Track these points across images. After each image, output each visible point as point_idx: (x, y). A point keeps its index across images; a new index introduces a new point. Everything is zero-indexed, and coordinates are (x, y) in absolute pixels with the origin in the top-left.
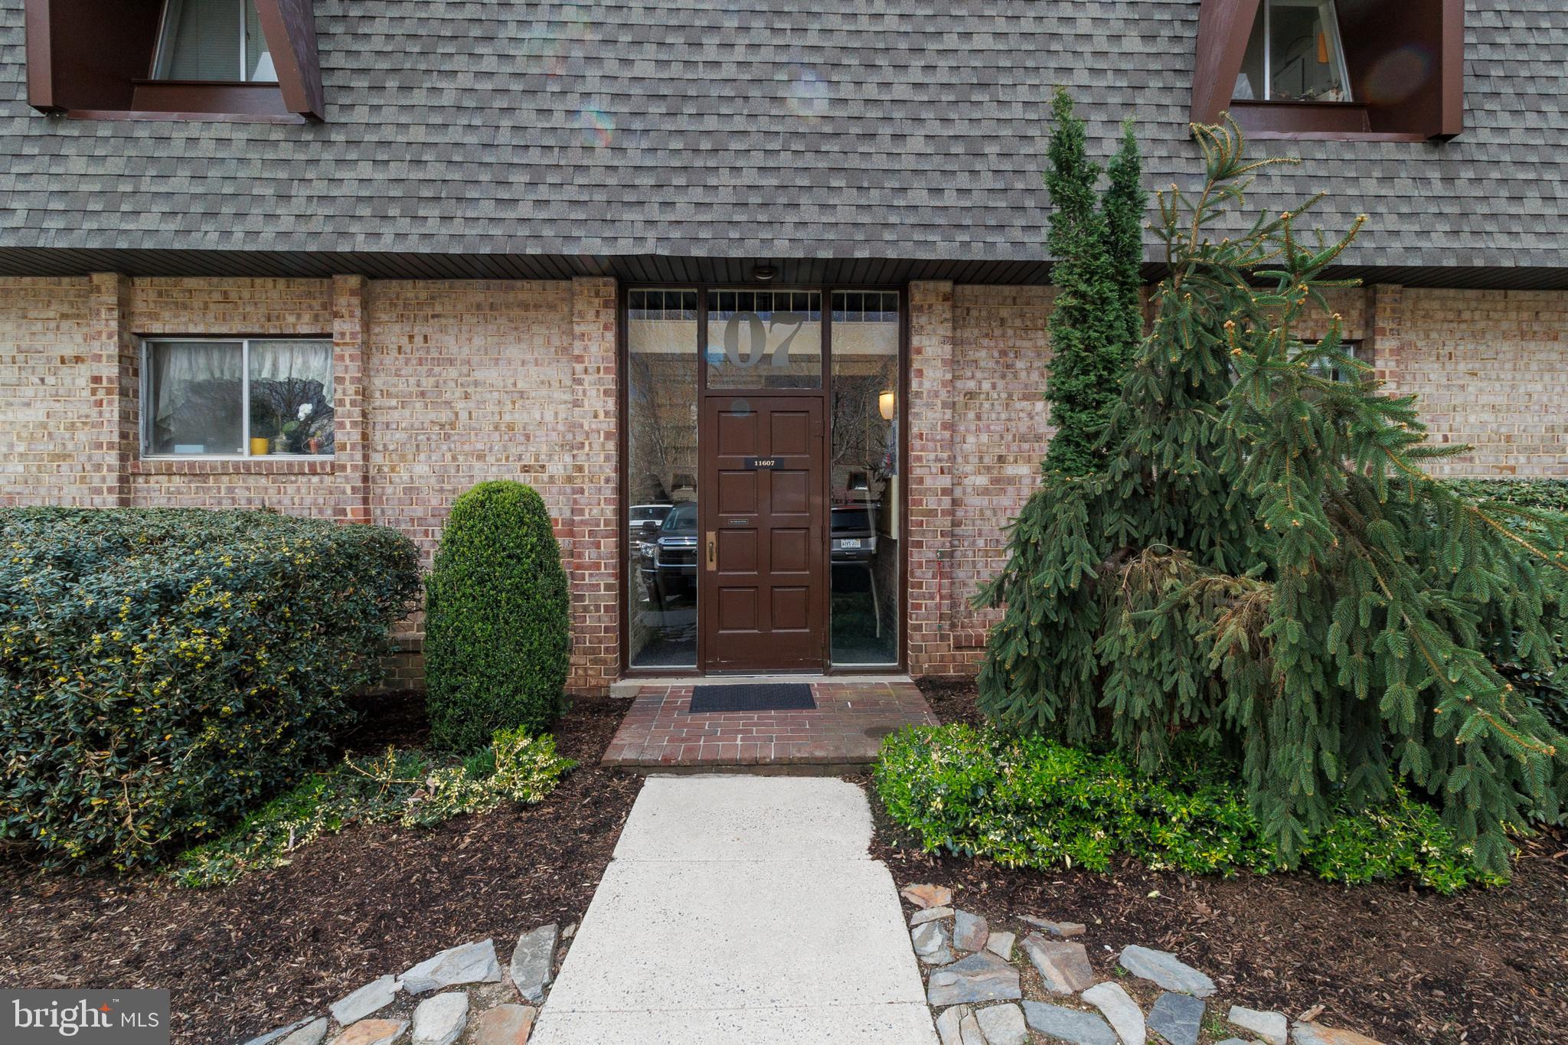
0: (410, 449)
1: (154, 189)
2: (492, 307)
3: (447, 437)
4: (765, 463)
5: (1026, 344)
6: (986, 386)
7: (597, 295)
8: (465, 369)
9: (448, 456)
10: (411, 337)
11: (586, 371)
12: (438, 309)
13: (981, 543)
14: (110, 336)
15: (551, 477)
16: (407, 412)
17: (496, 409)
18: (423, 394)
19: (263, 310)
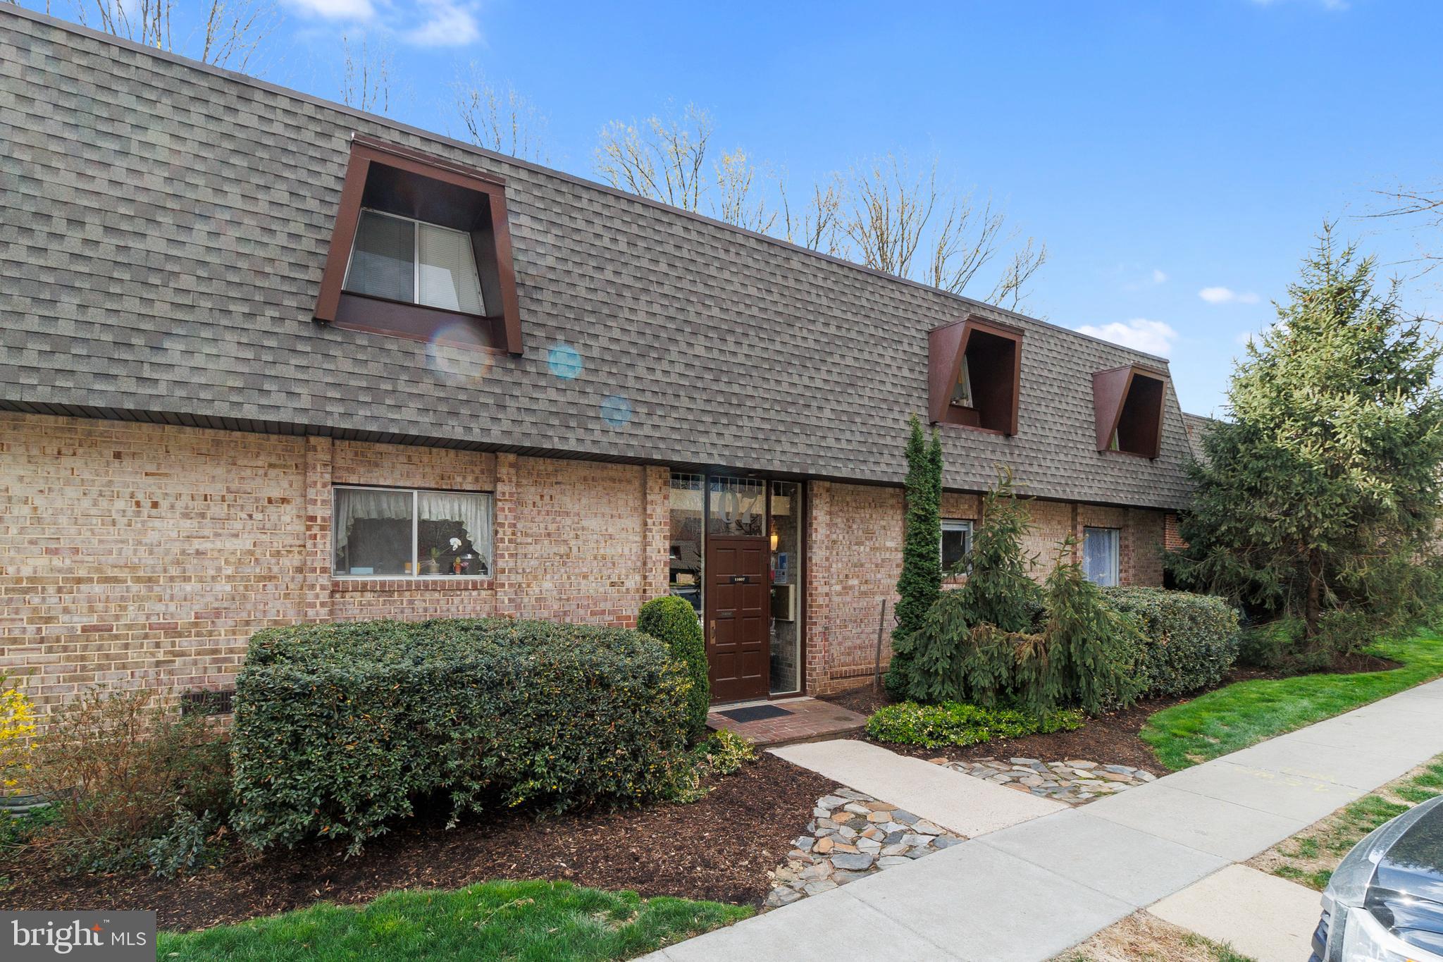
0: (540, 572)
1: (408, 390)
2: (593, 479)
3: (564, 564)
4: (740, 579)
5: (857, 516)
6: (841, 537)
7: (660, 477)
8: (576, 519)
9: (565, 576)
10: (542, 496)
11: (654, 524)
12: (560, 479)
13: (838, 621)
14: (324, 485)
15: (627, 589)
16: (538, 547)
17: (595, 546)
18: (549, 535)
19: (438, 471)
